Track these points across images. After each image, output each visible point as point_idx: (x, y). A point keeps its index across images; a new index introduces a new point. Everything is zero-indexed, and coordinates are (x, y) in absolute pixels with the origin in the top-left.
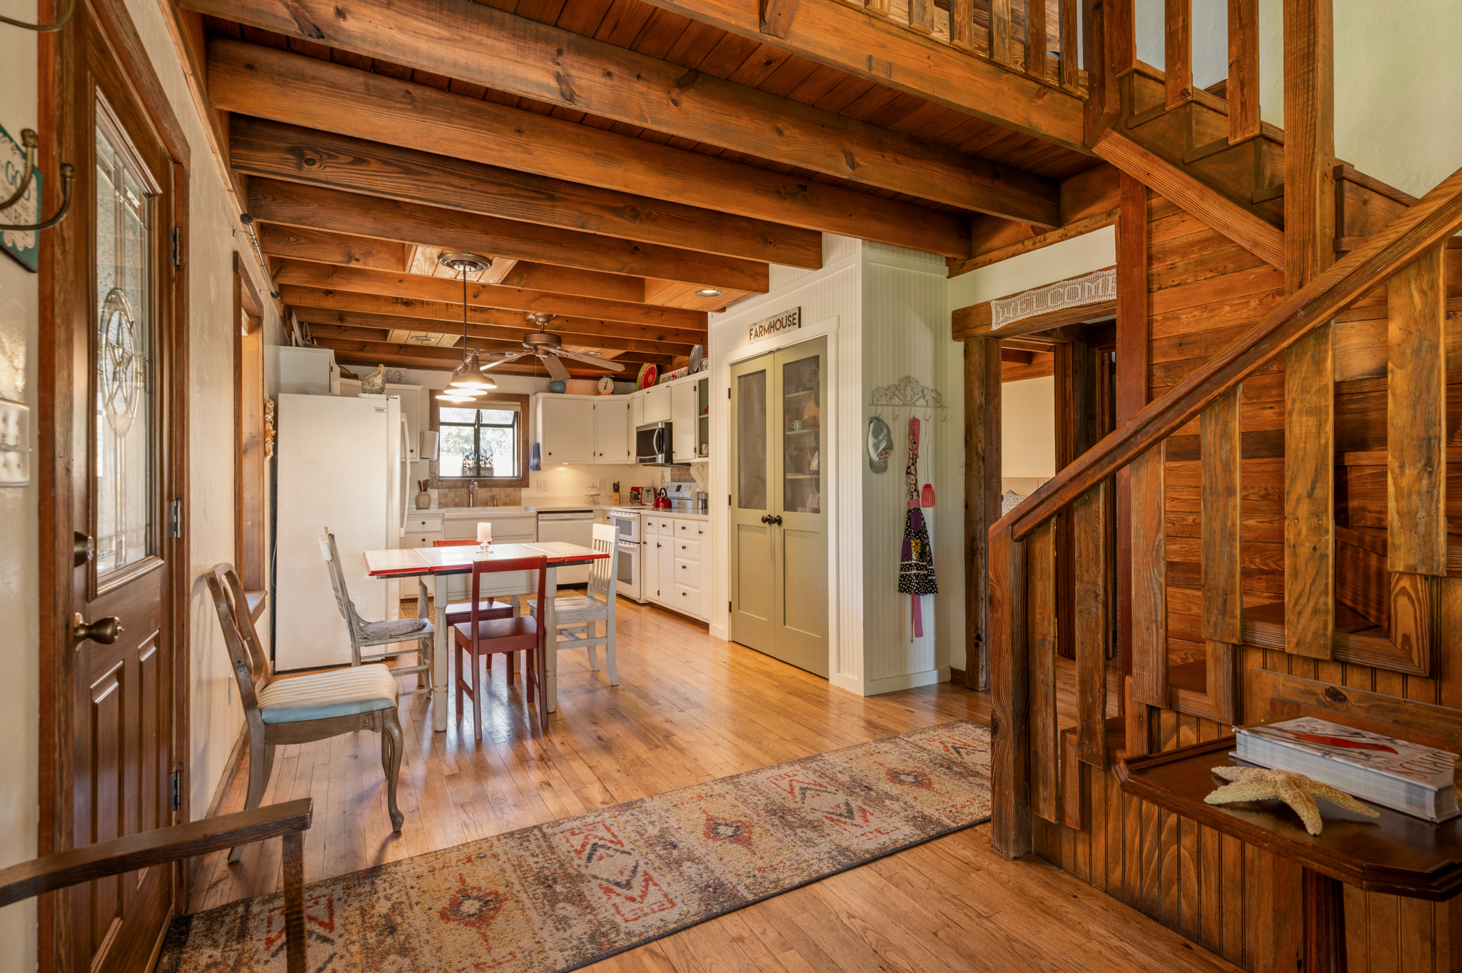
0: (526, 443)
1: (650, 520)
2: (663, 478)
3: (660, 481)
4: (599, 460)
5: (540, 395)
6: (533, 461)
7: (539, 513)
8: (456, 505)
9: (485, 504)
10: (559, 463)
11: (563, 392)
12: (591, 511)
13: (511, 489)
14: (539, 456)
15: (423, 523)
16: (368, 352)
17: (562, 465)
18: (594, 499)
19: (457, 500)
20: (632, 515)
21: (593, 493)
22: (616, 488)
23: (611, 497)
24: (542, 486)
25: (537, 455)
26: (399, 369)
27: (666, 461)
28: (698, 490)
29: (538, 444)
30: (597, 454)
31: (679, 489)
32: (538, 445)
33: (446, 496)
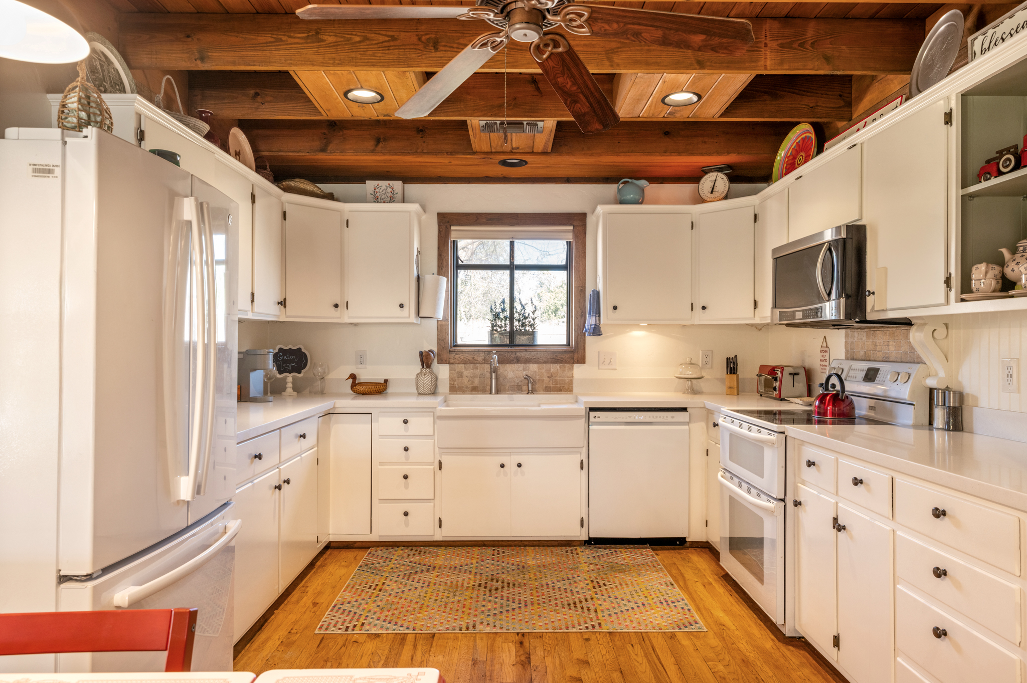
0: (582, 290)
1: (810, 453)
2: (825, 349)
3: (819, 356)
4: (701, 318)
5: (600, 209)
6: (590, 321)
7: (592, 409)
8: (475, 390)
9: (517, 389)
10: (634, 325)
11: (641, 203)
12: (684, 409)
13: (558, 366)
14: (598, 313)
15: (406, 422)
16: (334, 152)
17: (636, 326)
18: (692, 385)
19: (476, 382)
20: (764, 435)
21: (689, 373)
22: (732, 366)
23: (722, 380)
24: (606, 361)
25: (597, 311)
26: (391, 183)
27: (848, 316)
28: (932, 383)
29: (598, 293)
30: (698, 308)
31: (871, 376)
32: (596, 294)
33: (460, 375)
